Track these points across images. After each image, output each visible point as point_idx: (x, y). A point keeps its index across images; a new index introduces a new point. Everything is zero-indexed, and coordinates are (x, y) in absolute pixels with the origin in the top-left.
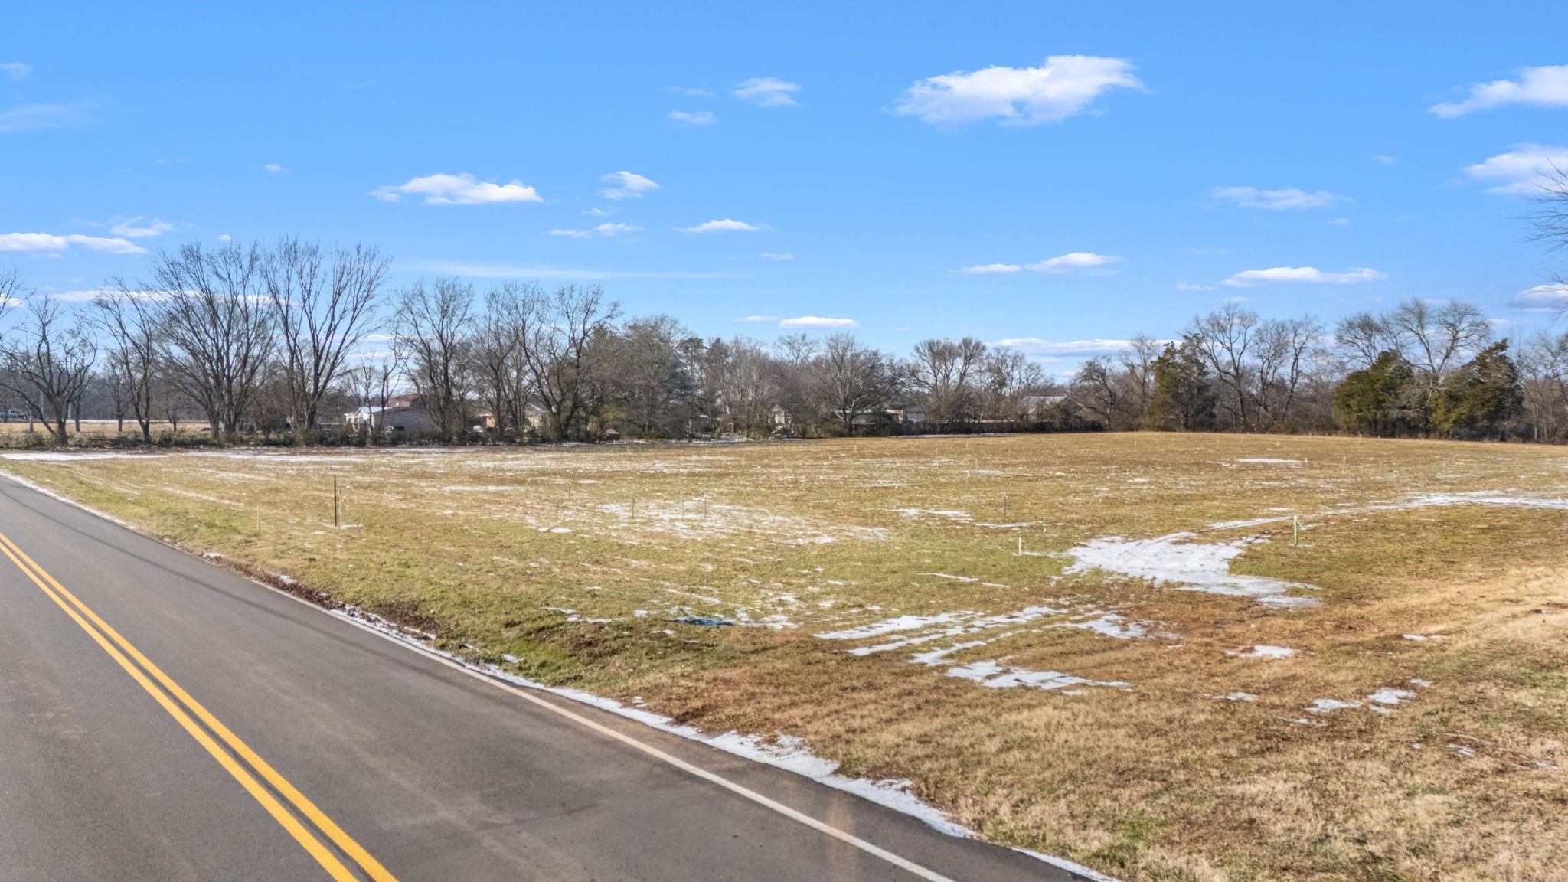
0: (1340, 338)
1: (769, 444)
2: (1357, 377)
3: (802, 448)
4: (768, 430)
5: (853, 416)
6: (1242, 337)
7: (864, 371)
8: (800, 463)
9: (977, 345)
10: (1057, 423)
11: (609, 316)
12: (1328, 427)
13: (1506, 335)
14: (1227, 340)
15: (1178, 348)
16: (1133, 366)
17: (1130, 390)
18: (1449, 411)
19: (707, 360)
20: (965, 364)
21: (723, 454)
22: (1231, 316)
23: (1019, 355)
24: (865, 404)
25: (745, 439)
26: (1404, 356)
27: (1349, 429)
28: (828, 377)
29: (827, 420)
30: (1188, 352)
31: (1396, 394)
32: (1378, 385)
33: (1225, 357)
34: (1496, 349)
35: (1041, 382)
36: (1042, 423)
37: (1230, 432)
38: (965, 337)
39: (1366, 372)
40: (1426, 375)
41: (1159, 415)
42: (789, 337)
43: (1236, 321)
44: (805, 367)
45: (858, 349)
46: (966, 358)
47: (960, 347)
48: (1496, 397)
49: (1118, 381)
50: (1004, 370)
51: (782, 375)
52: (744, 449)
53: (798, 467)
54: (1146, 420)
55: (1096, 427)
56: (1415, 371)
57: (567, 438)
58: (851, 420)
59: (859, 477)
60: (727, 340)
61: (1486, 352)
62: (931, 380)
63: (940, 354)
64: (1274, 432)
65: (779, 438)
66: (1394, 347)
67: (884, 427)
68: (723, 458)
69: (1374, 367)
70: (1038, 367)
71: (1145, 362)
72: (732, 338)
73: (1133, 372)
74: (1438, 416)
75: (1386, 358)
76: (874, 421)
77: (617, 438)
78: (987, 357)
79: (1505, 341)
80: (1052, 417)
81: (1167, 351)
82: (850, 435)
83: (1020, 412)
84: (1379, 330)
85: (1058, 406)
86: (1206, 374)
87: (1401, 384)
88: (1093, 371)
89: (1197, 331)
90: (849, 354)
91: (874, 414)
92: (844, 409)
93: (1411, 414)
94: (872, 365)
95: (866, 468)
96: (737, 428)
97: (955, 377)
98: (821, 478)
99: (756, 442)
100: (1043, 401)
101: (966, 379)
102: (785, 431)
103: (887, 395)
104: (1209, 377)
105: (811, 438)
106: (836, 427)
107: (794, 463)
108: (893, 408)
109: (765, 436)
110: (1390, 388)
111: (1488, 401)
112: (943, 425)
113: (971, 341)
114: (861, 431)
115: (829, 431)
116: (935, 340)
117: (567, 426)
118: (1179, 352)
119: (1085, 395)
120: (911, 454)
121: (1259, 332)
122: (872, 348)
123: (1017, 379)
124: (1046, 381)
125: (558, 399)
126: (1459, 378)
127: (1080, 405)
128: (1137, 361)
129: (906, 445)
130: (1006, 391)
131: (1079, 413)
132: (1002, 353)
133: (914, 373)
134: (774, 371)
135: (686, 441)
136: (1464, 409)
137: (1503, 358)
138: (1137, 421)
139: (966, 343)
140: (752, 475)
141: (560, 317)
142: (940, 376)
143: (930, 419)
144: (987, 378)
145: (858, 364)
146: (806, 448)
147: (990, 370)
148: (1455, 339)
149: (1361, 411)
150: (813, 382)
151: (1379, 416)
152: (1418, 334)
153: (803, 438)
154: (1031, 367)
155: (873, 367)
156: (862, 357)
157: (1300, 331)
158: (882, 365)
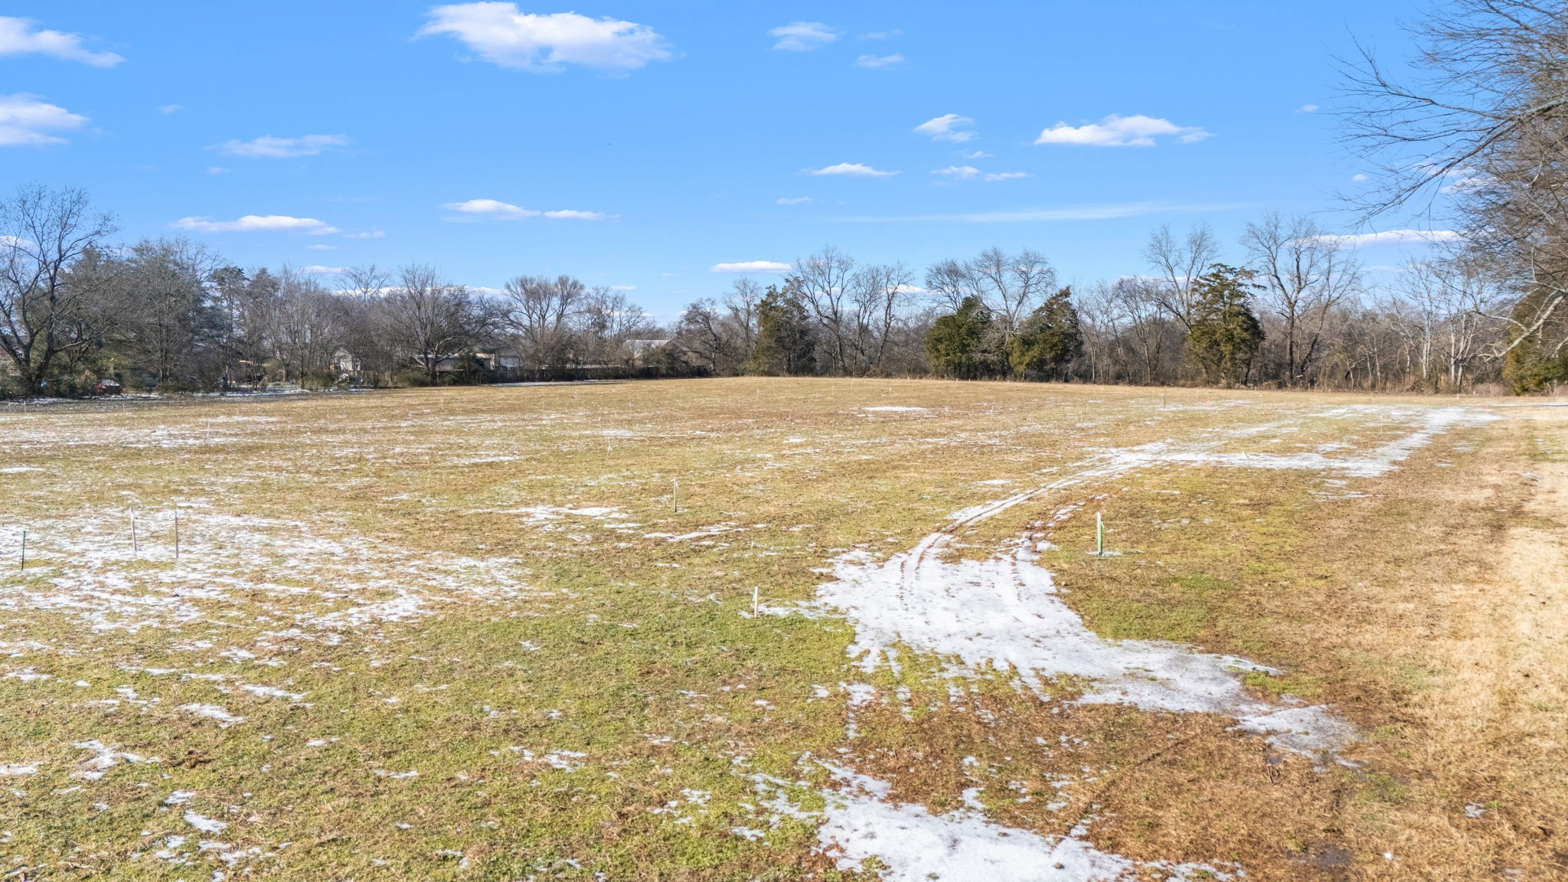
0: (930, 284)
1: (329, 396)
2: (945, 321)
3: (374, 401)
4: (329, 379)
5: (437, 361)
6: (840, 281)
7: (448, 309)
8: (368, 425)
9: (575, 285)
10: (663, 368)
11: (98, 233)
12: (918, 371)
13: (1070, 283)
14: (826, 284)
15: (779, 291)
16: (737, 310)
17: (733, 334)
18: (1023, 354)
19: (250, 294)
20: (562, 304)
21: (266, 412)
22: (830, 259)
23: (620, 295)
24: (450, 347)
25: (299, 390)
26: (984, 302)
27: (937, 372)
28: (404, 316)
29: (404, 366)
30: (789, 296)
31: (978, 338)
32: (963, 330)
33: (824, 301)
34: (1061, 295)
35: (641, 325)
36: (648, 369)
37: (831, 375)
38: (561, 274)
39: (952, 317)
40: (1004, 320)
41: (763, 359)
42: (354, 268)
43: (834, 264)
44: (375, 303)
45: (440, 283)
46: (562, 297)
47: (556, 285)
48: (1061, 341)
49: (723, 324)
50: (605, 312)
51: (347, 313)
52: (295, 404)
53: (366, 431)
54: (750, 365)
55: (701, 373)
56: (994, 317)
57: (41, 393)
58: (434, 366)
59: (451, 446)
60: (274, 271)
61: (1054, 298)
62: (526, 322)
63: (535, 293)
64: (871, 376)
65: (344, 388)
66: (975, 293)
67: (474, 374)
68: (263, 419)
69: (960, 312)
70: (639, 309)
71: (748, 305)
72: (280, 268)
73: (736, 315)
74: (1014, 359)
75: (970, 303)
76: (462, 367)
77: (117, 391)
78: (586, 297)
79: (1068, 288)
80: (658, 362)
81: (770, 295)
82: (434, 384)
83: (625, 357)
84: (964, 276)
85: (664, 350)
86: (806, 318)
87: (983, 328)
88: (697, 315)
89: (799, 274)
90: (429, 289)
91: (461, 358)
92: (426, 354)
93: (992, 357)
94: (460, 302)
95: (458, 432)
96: (289, 376)
97: (551, 318)
98: (398, 450)
99: (314, 394)
100: (649, 345)
101: (565, 320)
102: (352, 380)
103: (477, 337)
104: (810, 320)
105: (386, 388)
106: (417, 375)
107: (360, 424)
108: (484, 351)
109: (326, 386)
110: (973, 333)
111: (1056, 345)
112: (542, 372)
113: (567, 279)
114: (447, 379)
115: (408, 379)
116: (528, 277)
117: (39, 377)
118: (782, 295)
119: (691, 340)
120: (512, 409)
121: (856, 276)
122: (458, 282)
123: (618, 320)
124: (648, 324)
125: (27, 341)
126: (1031, 323)
127: (685, 349)
128: (740, 304)
129: (502, 396)
130: (607, 333)
131: (684, 358)
132: (602, 293)
133: (506, 314)
134: (339, 309)
135: (217, 394)
136: (1035, 352)
137: (1067, 304)
138: (741, 367)
139: (563, 281)
140: (296, 449)
141: (24, 231)
142: (535, 317)
143: (528, 364)
144: (587, 320)
145: (441, 300)
146: (378, 402)
147: (589, 311)
148: (1027, 285)
149: (948, 355)
150: (387, 321)
151: (964, 359)
152: (996, 281)
153: (375, 387)
154: (631, 309)
155: (459, 305)
156: (445, 293)
157: (892, 276)
158: (469, 303)
